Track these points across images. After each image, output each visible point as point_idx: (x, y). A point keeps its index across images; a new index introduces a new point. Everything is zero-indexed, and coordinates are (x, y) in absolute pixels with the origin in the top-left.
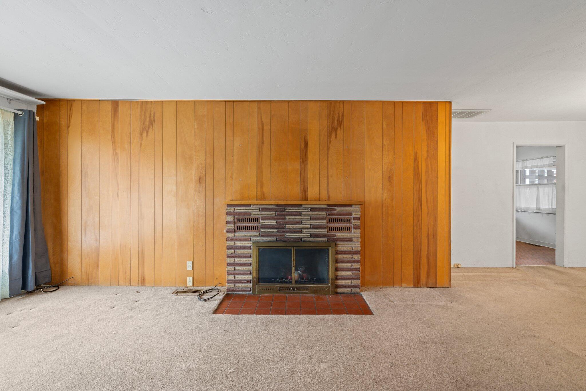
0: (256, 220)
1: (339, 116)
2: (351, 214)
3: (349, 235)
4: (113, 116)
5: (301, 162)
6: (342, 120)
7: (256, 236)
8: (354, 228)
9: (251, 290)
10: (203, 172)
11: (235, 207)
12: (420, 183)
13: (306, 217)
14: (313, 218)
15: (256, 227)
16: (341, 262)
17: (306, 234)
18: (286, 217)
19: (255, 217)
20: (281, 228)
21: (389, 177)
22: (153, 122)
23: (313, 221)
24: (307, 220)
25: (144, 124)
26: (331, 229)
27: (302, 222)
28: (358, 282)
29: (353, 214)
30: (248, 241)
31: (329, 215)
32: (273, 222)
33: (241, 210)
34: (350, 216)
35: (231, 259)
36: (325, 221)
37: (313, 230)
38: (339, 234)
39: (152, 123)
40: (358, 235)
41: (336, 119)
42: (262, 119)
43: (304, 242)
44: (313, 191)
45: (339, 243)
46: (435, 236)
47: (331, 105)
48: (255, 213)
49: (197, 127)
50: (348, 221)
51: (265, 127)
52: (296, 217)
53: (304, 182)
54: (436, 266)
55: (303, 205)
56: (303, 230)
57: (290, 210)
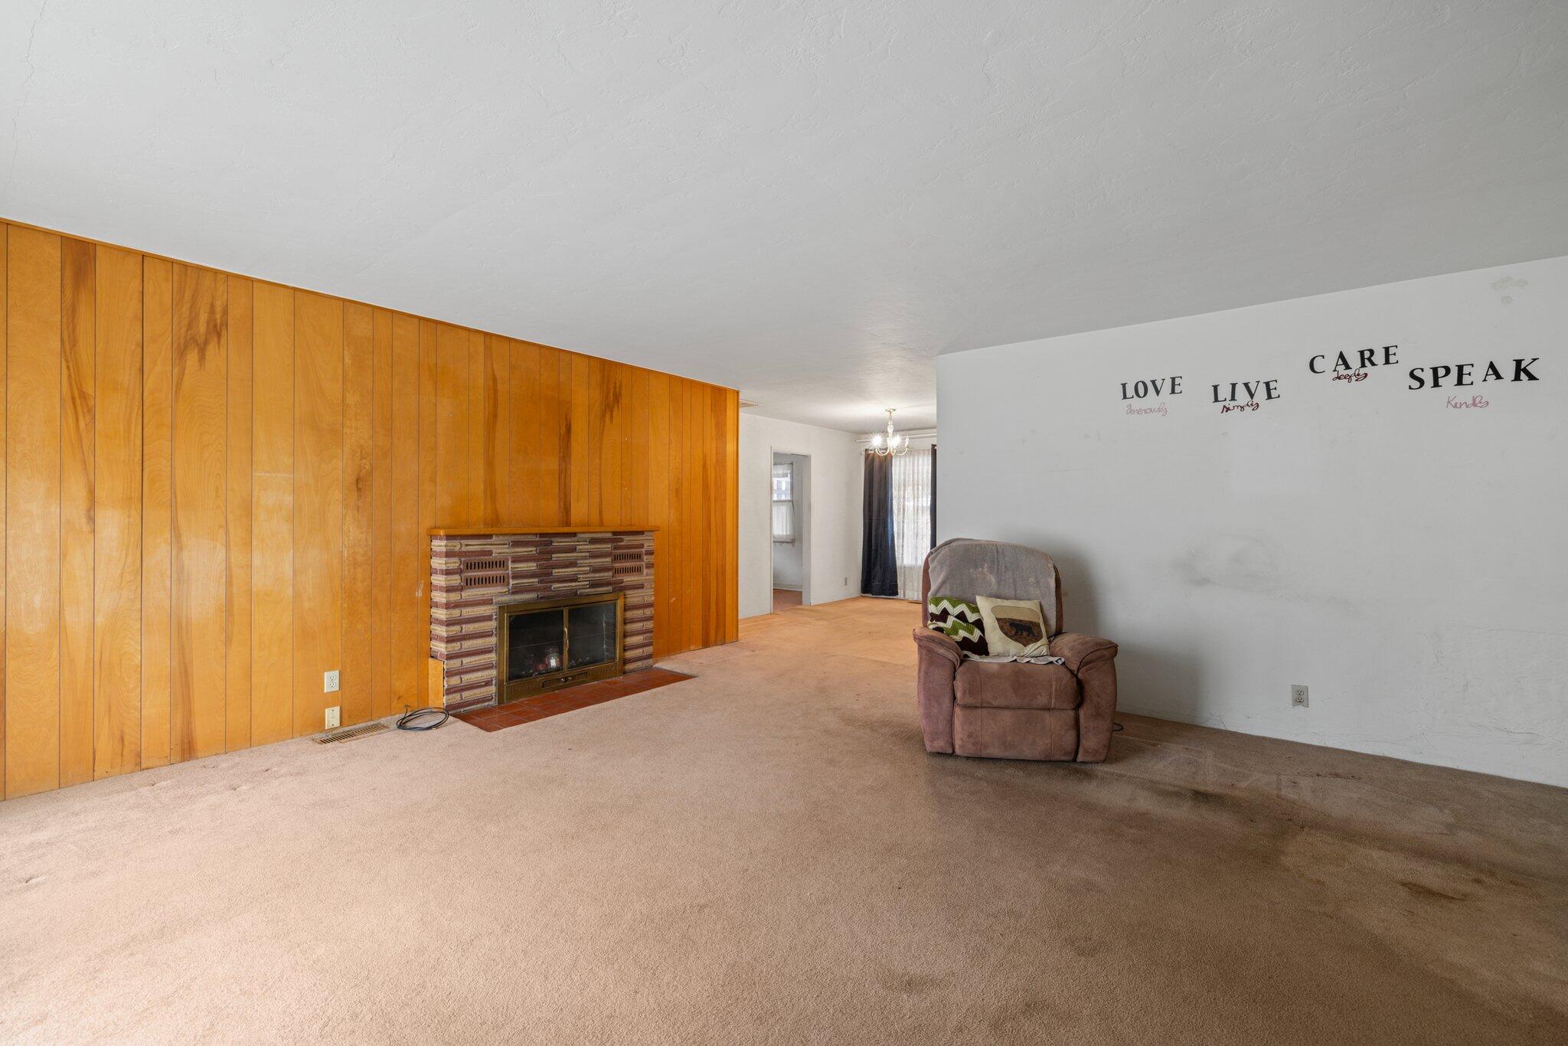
0: (502, 564)
1: (615, 388)
2: (642, 546)
3: (640, 578)
4: (68, 282)
5: (560, 457)
6: (620, 394)
7: (502, 594)
8: (647, 567)
9: (492, 698)
10: (366, 466)
11: (461, 541)
12: (709, 499)
13: (583, 554)
14: (594, 556)
15: (502, 577)
16: (631, 622)
17: (584, 583)
18: (553, 556)
19: (500, 557)
20: (544, 576)
21: (677, 490)
22: (221, 329)
23: (594, 561)
24: (585, 558)
25: (190, 327)
26: (617, 571)
27: (578, 562)
28: (649, 650)
29: (646, 545)
30: (488, 604)
31: (615, 548)
32: (531, 566)
33: (475, 545)
34: (640, 550)
35: (454, 644)
36: (609, 559)
37: (593, 575)
38: (628, 579)
39: (217, 330)
40: (651, 577)
41: (612, 391)
42: (493, 370)
43: (581, 595)
44: (580, 511)
45: (628, 592)
46: (724, 573)
47: (606, 369)
48: (500, 551)
49: (350, 362)
50: (639, 557)
51: (500, 387)
52: (569, 555)
53: (565, 496)
54: (725, 615)
55: (579, 533)
56: (579, 576)
57: (561, 542)
